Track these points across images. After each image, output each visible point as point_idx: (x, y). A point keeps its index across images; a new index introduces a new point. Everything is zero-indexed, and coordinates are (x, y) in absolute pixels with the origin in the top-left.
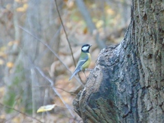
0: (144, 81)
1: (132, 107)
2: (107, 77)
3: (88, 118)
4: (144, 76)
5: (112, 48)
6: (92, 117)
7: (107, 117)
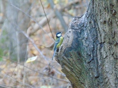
0: (101, 39)
1: (93, 56)
2: (76, 37)
3: (65, 64)
4: (101, 36)
5: (79, 18)
6: (68, 64)
7: (77, 63)
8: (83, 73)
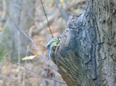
0: (100, 39)
1: (91, 57)
2: (74, 36)
3: (61, 65)
4: (100, 36)
5: (78, 16)
6: (64, 64)
7: (74, 64)
8: (81, 74)
